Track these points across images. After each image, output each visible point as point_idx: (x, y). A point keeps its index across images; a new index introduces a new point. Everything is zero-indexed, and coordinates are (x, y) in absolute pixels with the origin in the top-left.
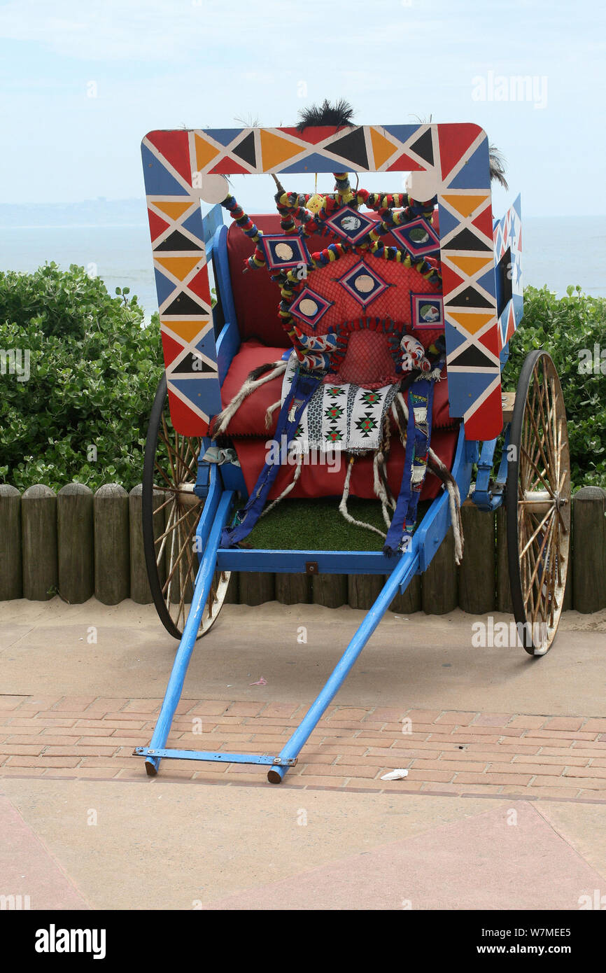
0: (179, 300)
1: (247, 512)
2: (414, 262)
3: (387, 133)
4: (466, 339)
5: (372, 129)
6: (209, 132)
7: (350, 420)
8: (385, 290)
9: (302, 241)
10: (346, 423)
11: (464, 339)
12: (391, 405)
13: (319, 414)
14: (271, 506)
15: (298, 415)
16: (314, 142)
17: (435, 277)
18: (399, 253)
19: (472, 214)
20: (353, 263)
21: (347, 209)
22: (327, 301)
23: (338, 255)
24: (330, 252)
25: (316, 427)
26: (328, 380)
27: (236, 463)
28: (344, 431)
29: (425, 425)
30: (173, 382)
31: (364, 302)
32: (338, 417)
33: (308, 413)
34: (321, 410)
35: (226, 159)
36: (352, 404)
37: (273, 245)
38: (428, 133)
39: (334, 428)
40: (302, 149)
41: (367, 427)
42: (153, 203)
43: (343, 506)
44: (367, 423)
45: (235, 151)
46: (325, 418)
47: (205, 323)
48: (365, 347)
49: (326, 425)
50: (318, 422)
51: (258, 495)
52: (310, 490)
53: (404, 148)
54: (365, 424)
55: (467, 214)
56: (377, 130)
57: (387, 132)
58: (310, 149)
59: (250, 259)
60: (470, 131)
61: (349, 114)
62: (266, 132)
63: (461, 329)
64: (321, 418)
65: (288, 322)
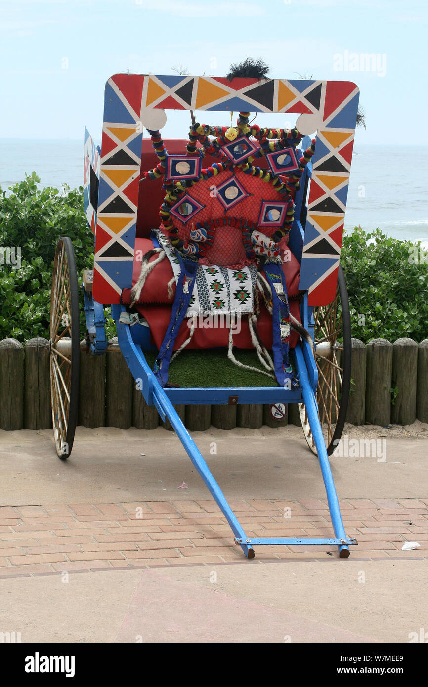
0: (114, 202)
1: (161, 360)
2: (272, 178)
3: (291, 86)
4: (320, 234)
5: (280, 82)
6: (160, 77)
7: (229, 291)
8: (245, 197)
9: (200, 160)
10: (227, 294)
11: (318, 234)
12: (256, 281)
13: (206, 287)
14: (175, 355)
15: (191, 288)
16: (237, 88)
17: (284, 189)
18: (262, 172)
19: (340, 146)
20: (226, 178)
21: (244, 138)
22: (200, 204)
23: (219, 171)
24: (215, 169)
25: (205, 297)
26: (202, 262)
27: (144, 324)
28: (226, 300)
29: (284, 295)
30: (99, 263)
31: (228, 206)
32: (221, 290)
33: (198, 287)
34: (206, 285)
35: (170, 98)
36: (228, 280)
37: (175, 163)
38: (320, 87)
39: (218, 298)
40: (228, 93)
41: (242, 297)
42: (108, 128)
43: (230, 355)
44: (242, 294)
45: (177, 93)
46: (211, 291)
47: (131, 219)
48: (230, 239)
49: (212, 296)
50: (206, 294)
51: (168, 348)
52: (201, 344)
53: (300, 97)
54: (241, 295)
55: (336, 145)
56: (284, 83)
57: (290, 84)
58: (233, 93)
59: (149, 172)
60: (346, 88)
61: (265, 70)
62: (204, 80)
63: (318, 228)
64: (208, 290)
65: (167, 219)
